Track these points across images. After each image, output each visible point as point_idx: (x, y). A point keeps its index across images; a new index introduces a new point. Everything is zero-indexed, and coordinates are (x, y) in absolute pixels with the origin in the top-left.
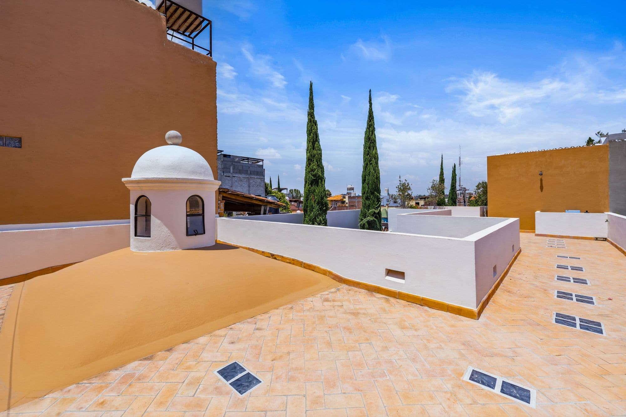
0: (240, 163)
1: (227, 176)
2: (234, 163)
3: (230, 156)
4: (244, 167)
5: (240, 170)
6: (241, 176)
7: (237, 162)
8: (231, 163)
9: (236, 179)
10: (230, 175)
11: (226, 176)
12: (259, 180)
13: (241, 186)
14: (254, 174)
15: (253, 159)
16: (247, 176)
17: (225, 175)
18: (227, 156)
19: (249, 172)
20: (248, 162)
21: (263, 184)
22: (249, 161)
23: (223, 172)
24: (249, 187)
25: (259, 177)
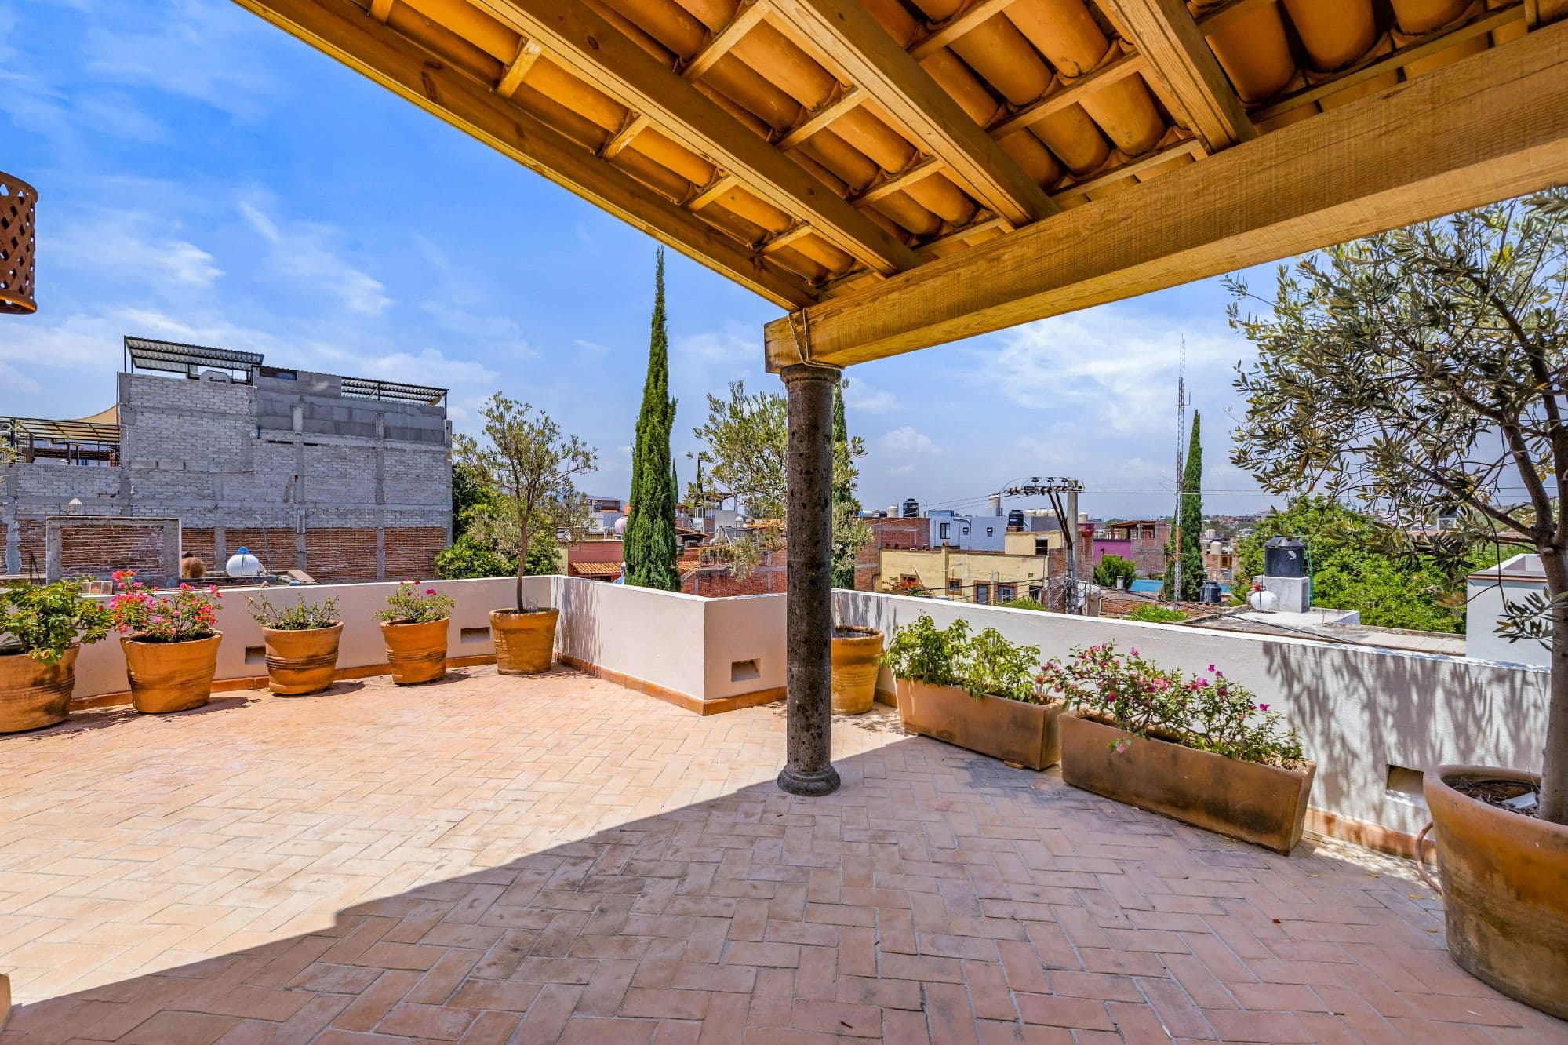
0: (338, 397)
1: (274, 442)
2: (308, 399)
3: (294, 373)
4: (356, 413)
5: (337, 423)
6: (345, 443)
7: (322, 394)
8: (297, 397)
9: (317, 452)
10: (290, 437)
11: (270, 442)
12: (426, 459)
13: (344, 475)
14: (403, 438)
15: (400, 388)
16: (372, 444)
17: (270, 437)
18: (281, 374)
19: (381, 431)
20: (380, 395)
21: (442, 471)
22: (382, 392)
23: (259, 428)
24: (380, 479)
25: (424, 447)
